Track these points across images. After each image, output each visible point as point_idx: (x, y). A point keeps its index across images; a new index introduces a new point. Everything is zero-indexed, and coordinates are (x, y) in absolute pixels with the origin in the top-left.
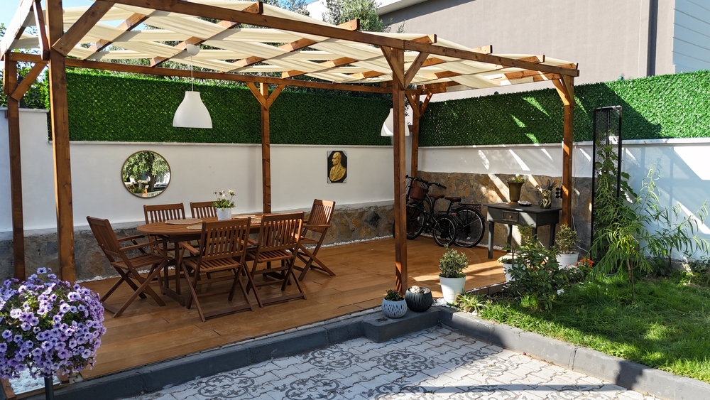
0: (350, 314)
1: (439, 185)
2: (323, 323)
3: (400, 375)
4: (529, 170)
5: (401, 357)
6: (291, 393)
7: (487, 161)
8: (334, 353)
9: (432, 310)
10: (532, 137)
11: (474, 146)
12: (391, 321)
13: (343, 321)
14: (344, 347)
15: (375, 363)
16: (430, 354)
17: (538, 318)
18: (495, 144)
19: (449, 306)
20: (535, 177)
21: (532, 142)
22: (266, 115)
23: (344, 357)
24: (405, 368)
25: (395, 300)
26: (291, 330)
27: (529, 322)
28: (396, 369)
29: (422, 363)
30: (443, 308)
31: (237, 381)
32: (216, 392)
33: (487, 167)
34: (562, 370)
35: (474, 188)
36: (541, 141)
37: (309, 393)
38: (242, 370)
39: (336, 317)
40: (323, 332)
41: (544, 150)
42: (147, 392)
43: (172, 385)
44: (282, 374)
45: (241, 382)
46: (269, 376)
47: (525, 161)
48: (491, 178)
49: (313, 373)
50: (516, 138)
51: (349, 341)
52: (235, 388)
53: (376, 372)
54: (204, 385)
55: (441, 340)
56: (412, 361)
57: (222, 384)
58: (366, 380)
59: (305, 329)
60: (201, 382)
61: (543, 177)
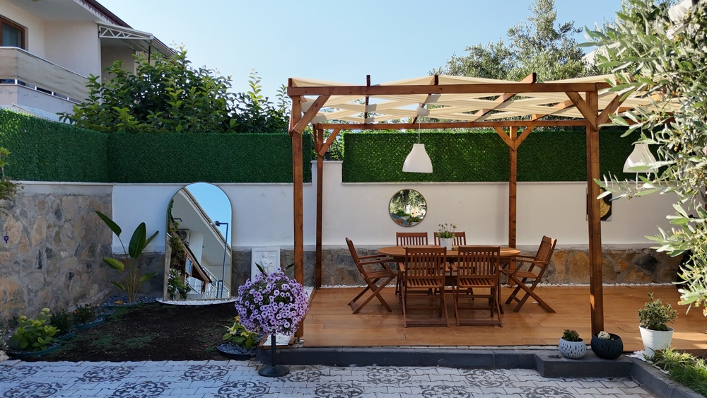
0: (529, 346)
2: (496, 348)
5: (553, 393)
8: (494, 374)
13: (517, 350)
14: (507, 373)
15: (521, 391)
19: (644, 360)
22: (514, 155)
23: (500, 380)
26: (462, 347)
30: (637, 361)
31: (399, 374)
32: (378, 377)
38: (409, 368)
39: (512, 346)
40: (491, 356)
42: (338, 366)
43: (355, 365)
44: (435, 378)
45: (401, 375)
46: (424, 377)
49: (460, 384)
51: (518, 369)
52: (393, 378)
55: (615, 391)
57: (387, 373)
59: (477, 349)
60: (375, 369)
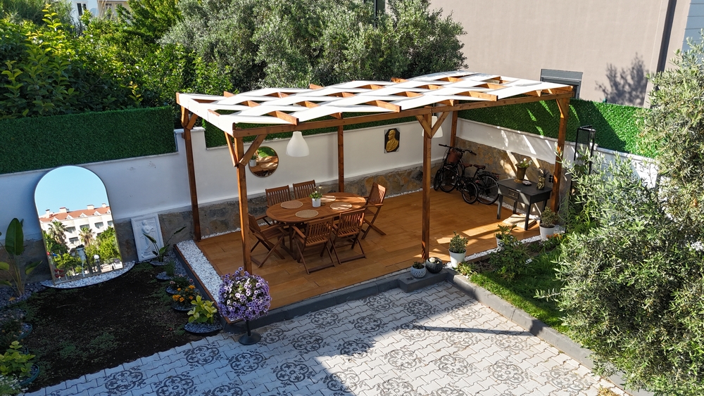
0: (392, 273)
1: (471, 152)
2: (375, 280)
3: (415, 318)
4: (535, 153)
5: (418, 305)
6: (357, 325)
7: (507, 140)
9: (443, 272)
10: (540, 130)
11: (498, 127)
12: (415, 280)
13: (387, 278)
15: (402, 308)
16: (436, 303)
17: (502, 286)
18: (514, 129)
19: (453, 270)
20: (538, 160)
21: (539, 134)
23: (386, 302)
24: (418, 313)
25: (418, 268)
27: (497, 288)
28: (414, 313)
29: (429, 310)
30: (449, 271)
31: (329, 315)
32: (320, 322)
33: (507, 145)
34: (505, 320)
35: (496, 159)
36: (546, 135)
37: (366, 326)
39: (384, 276)
40: (375, 286)
41: (547, 141)
42: (286, 320)
43: (298, 316)
44: (353, 312)
45: (332, 316)
46: (346, 314)
47: (533, 146)
48: (509, 155)
49: (369, 313)
50: (529, 128)
51: (390, 290)
52: (329, 320)
53: (402, 314)
54: (313, 317)
55: (444, 293)
56: (423, 308)
57: (322, 317)
58: (396, 319)
59: (366, 283)
60: (312, 315)
61: (545, 162)
